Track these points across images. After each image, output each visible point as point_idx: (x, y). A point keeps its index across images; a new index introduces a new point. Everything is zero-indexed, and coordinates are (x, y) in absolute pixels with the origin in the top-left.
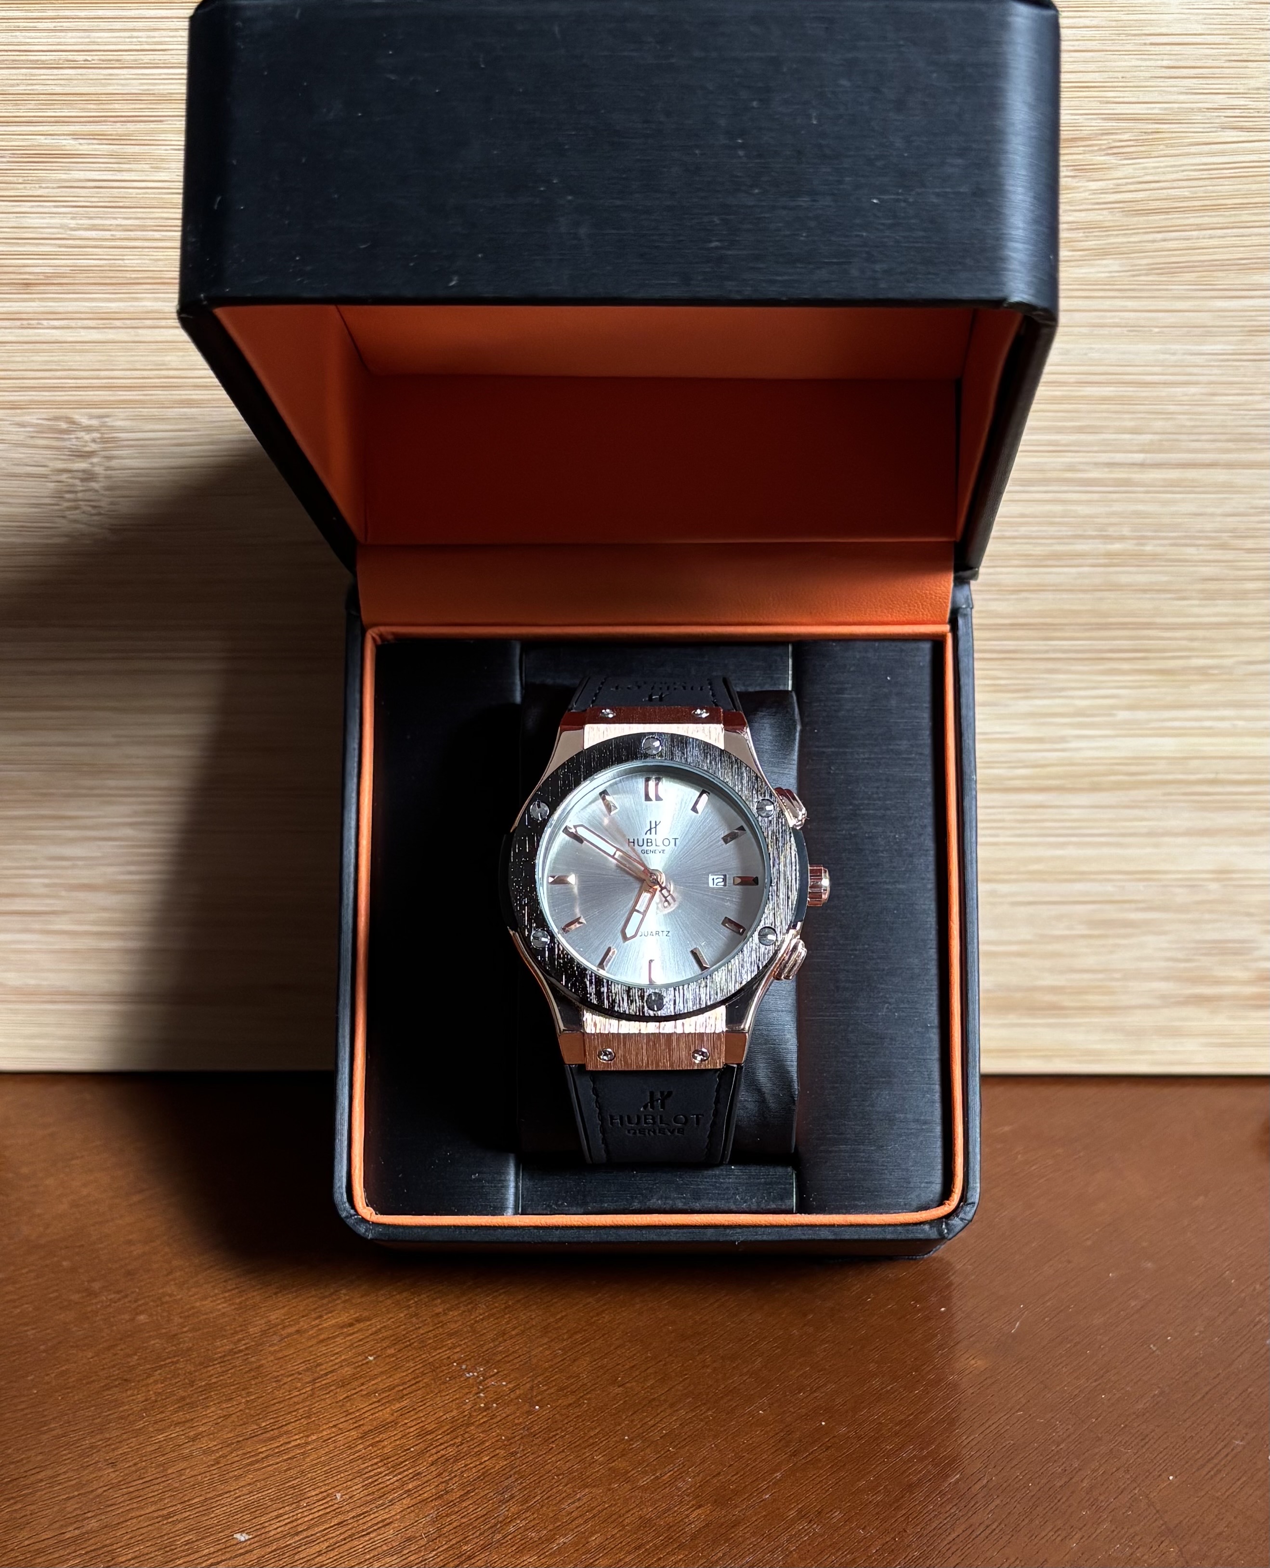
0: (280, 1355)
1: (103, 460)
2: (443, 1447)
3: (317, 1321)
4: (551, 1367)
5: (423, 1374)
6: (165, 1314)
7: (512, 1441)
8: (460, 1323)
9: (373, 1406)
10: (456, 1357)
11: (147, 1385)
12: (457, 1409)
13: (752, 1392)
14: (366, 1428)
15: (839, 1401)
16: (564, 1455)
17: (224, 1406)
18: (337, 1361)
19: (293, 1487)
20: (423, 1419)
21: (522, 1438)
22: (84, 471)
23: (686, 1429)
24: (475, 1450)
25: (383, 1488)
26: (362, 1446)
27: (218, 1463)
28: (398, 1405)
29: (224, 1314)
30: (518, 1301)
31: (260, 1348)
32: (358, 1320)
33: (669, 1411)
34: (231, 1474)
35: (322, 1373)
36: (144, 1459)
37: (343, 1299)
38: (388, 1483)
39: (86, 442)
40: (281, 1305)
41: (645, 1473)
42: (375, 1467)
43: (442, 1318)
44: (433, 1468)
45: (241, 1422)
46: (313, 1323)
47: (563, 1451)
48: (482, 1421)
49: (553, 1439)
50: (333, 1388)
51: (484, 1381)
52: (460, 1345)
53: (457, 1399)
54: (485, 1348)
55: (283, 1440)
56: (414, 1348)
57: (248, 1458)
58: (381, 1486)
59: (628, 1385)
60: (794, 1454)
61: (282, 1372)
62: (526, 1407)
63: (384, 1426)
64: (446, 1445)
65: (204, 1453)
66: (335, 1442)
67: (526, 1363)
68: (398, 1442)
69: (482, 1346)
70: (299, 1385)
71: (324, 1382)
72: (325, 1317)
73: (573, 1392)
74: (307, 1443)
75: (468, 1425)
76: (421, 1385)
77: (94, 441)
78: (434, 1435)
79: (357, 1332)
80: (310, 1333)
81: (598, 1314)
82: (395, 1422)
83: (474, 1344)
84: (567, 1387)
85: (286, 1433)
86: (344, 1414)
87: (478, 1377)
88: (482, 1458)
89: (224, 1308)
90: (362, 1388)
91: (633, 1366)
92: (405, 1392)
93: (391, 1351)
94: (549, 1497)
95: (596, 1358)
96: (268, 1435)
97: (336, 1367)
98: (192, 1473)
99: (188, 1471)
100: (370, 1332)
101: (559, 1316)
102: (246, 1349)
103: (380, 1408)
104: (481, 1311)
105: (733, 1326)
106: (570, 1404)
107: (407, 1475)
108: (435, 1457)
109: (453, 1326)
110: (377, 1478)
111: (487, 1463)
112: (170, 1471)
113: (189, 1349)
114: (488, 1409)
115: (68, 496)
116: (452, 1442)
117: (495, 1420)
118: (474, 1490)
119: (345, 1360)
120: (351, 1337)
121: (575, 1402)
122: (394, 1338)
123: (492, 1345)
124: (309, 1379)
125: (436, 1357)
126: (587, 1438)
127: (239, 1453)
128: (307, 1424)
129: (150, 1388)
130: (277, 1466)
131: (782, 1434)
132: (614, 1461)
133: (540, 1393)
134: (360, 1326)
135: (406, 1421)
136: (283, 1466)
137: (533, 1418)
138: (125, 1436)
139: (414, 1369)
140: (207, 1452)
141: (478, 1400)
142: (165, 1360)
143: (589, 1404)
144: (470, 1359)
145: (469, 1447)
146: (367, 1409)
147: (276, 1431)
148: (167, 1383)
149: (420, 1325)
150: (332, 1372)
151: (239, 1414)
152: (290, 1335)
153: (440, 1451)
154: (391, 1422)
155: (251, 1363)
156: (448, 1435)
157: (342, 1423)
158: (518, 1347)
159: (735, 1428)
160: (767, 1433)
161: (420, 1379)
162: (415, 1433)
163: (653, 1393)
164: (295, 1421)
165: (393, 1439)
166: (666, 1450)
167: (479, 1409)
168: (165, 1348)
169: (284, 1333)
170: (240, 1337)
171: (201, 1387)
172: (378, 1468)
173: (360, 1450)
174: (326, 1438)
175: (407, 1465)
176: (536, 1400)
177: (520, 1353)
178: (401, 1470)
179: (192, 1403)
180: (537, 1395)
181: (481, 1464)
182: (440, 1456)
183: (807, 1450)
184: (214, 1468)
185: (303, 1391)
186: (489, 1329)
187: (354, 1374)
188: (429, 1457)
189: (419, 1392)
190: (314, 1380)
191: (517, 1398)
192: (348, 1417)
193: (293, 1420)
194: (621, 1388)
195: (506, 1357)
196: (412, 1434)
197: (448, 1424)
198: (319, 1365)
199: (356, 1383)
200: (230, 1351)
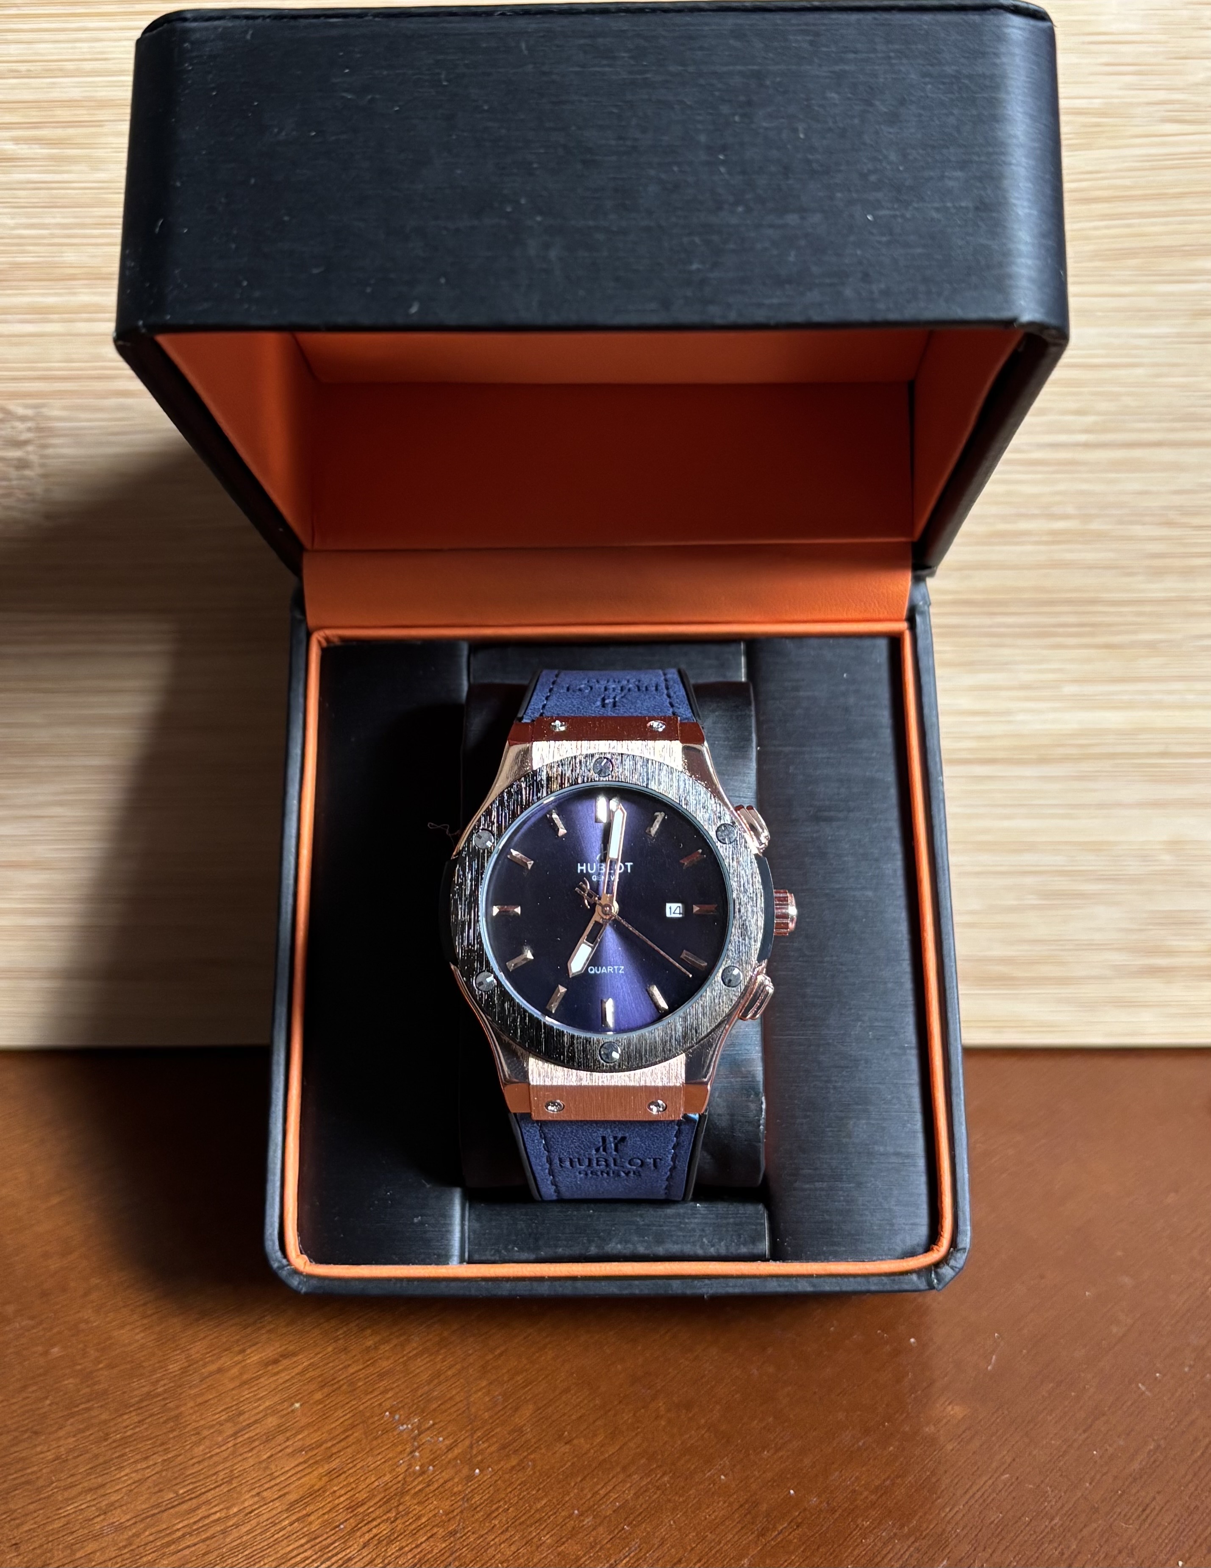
0: (199, 1400)
2: (375, 1523)
3: (240, 1357)
4: (491, 1417)
5: (353, 1426)
6: (81, 1346)
7: (451, 1515)
8: (391, 1361)
9: (300, 1468)
10: (388, 1404)
11: (59, 1438)
12: (390, 1473)
13: (711, 1450)
14: (293, 1497)
15: (807, 1461)
16: (508, 1535)
17: (139, 1466)
18: (261, 1408)
20: (353, 1486)
21: (462, 1512)
23: (641, 1500)
24: (411, 1528)
26: (287, 1522)
27: (131, 1544)
28: (326, 1467)
29: (141, 1346)
31: (179, 1390)
32: (284, 1356)
33: (620, 1476)
34: (145, 1559)
35: (244, 1424)
37: (268, 1328)
40: (202, 1335)
41: (598, 1559)
42: (301, 1550)
43: (372, 1354)
44: (365, 1552)
45: (157, 1489)
46: (236, 1359)
47: (507, 1529)
48: (417, 1489)
49: (495, 1514)
50: (257, 1443)
51: (419, 1434)
52: (392, 1389)
53: (390, 1459)
54: (420, 1393)
55: (201, 1513)
56: (345, 1394)
57: (163, 1537)
59: (576, 1441)
60: (762, 1534)
61: (202, 1422)
62: (465, 1471)
63: (313, 1494)
64: (379, 1521)
65: (117, 1529)
66: (258, 1516)
67: (463, 1413)
68: (326, 1516)
69: (416, 1390)
70: (220, 1439)
71: (246, 1436)
72: (248, 1351)
73: (516, 1451)
74: (228, 1517)
75: (403, 1494)
76: (351, 1440)
78: (366, 1507)
79: (283, 1370)
80: (233, 1371)
81: (539, 1350)
82: (323, 1489)
83: (407, 1388)
84: (509, 1444)
85: (208, 1502)
86: (269, 1478)
87: (412, 1430)
88: (417, 1539)
89: (142, 1338)
90: (288, 1443)
91: (579, 1418)
92: (334, 1450)
93: (318, 1396)
95: (539, 1406)
96: (185, 1507)
97: (260, 1416)
98: (102, 1559)
100: (297, 1370)
101: (497, 1352)
102: (165, 1391)
103: (307, 1471)
104: (415, 1345)
105: (686, 1363)
106: (513, 1467)
107: (337, 1561)
108: (367, 1537)
111: (424, 1545)
112: (78, 1555)
113: (105, 1392)
114: (424, 1473)
116: (385, 1517)
117: (432, 1488)
119: (269, 1407)
120: (275, 1378)
121: (518, 1464)
122: (320, 1379)
123: (426, 1388)
124: (230, 1432)
125: (366, 1405)
126: (533, 1511)
127: (153, 1530)
128: (228, 1491)
129: (61, 1443)
130: (193, 1549)
131: (747, 1506)
132: (564, 1543)
133: (480, 1452)
134: (285, 1362)
135: (335, 1488)
136: (202, 1547)
137: (473, 1484)
138: (31, 1507)
139: (341, 1420)
140: (120, 1528)
141: (413, 1461)
142: (77, 1406)
143: (534, 1467)
144: (403, 1407)
145: (404, 1523)
146: (293, 1472)
147: (194, 1501)
148: (79, 1436)
149: (350, 1363)
150: (255, 1422)
151: (154, 1478)
152: (211, 1374)
153: (371, 1530)
154: (319, 1490)
155: (171, 1409)
156: (380, 1507)
157: (266, 1490)
158: (454, 1392)
159: (694, 1498)
160: (731, 1504)
161: (350, 1432)
162: (345, 1504)
163: (602, 1453)
164: (215, 1488)
165: (321, 1512)
166: (620, 1528)
167: (414, 1472)
168: (78, 1391)
169: (205, 1371)
170: (159, 1375)
171: (114, 1441)
172: (305, 1551)
173: (284, 1528)
174: (247, 1511)
175: (335, 1548)
176: (475, 1461)
177: (458, 1399)
178: (330, 1554)
179: (105, 1462)
180: (476, 1456)
181: (417, 1546)
182: (372, 1536)
183: (775, 1528)
184: (126, 1550)
185: (224, 1448)
186: (422, 1368)
187: (279, 1426)
188: (360, 1537)
189: (348, 1450)
190: (235, 1433)
191: (455, 1459)
192: (273, 1483)
193: (212, 1486)
194: (568, 1446)
195: (441, 1404)
196: (341, 1506)
197: (380, 1493)
198: (241, 1414)
199: (281, 1438)
200: (148, 1393)
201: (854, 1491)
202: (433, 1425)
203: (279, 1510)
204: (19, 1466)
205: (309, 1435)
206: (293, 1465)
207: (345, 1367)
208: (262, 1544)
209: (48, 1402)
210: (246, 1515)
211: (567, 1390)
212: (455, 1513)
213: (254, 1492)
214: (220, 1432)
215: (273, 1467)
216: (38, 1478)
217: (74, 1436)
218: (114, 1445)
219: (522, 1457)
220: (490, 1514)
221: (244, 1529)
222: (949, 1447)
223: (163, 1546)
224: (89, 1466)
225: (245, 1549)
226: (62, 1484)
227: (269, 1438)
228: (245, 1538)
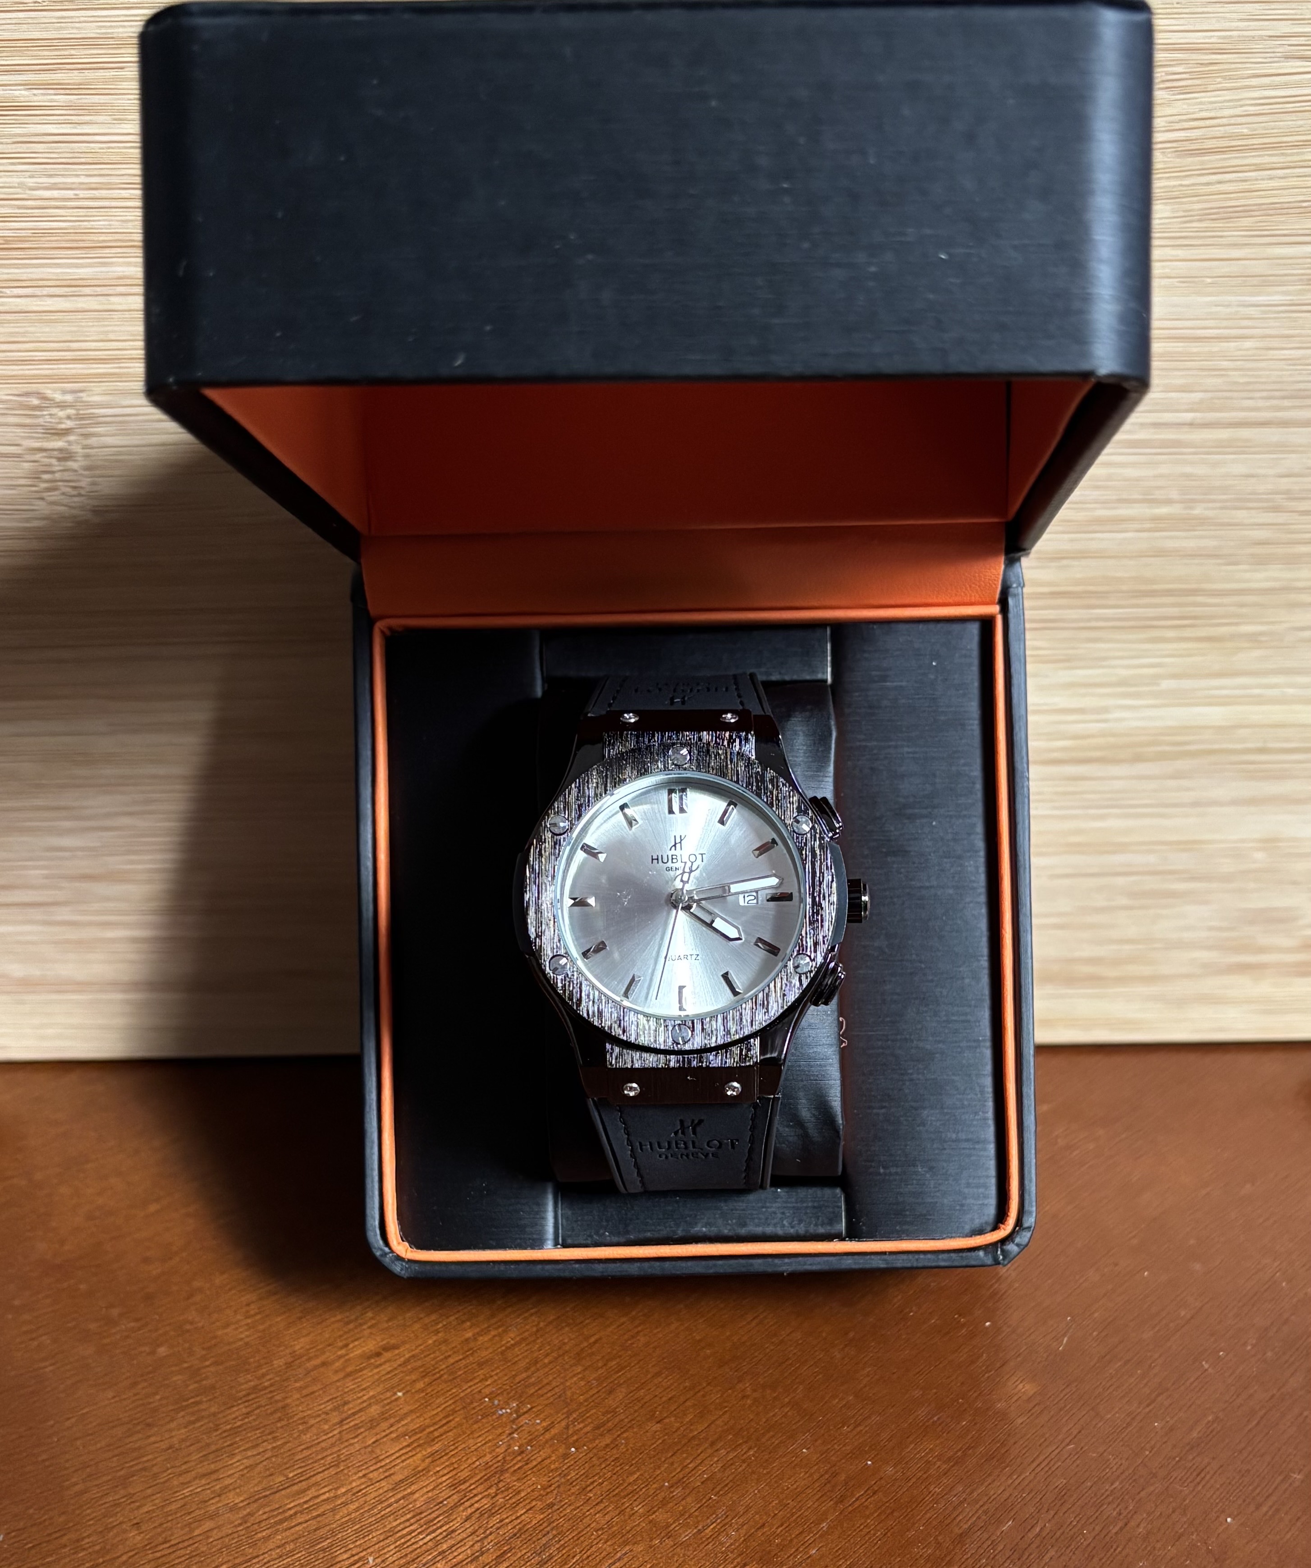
0: (305, 1392)
1: (81, 438)
2: (477, 1499)
3: (343, 1352)
4: (586, 1400)
5: (454, 1411)
6: (187, 1345)
7: (548, 1490)
8: (490, 1350)
9: (404, 1451)
10: (487, 1391)
11: (171, 1430)
12: (490, 1453)
13: (794, 1427)
14: (397, 1478)
15: (884, 1435)
16: (603, 1505)
18: (365, 1398)
19: (323, 1550)
20: (456, 1466)
21: (559, 1486)
22: (60, 450)
23: (728, 1472)
24: (511, 1502)
25: (416, 1549)
26: (393, 1500)
27: (246, 1522)
28: (429, 1450)
29: (247, 1344)
30: (550, 1323)
31: (285, 1384)
32: (386, 1349)
33: (709, 1451)
34: (260, 1535)
35: (350, 1412)
36: (170, 1518)
37: (369, 1324)
38: (421, 1543)
39: (61, 418)
40: (305, 1332)
41: (686, 1525)
42: (408, 1524)
43: (472, 1345)
44: (467, 1524)
45: (268, 1473)
46: (339, 1353)
47: (601, 1501)
48: (516, 1467)
49: (591, 1487)
50: (362, 1430)
51: (518, 1417)
52: (491, 1376)
53: (490, 1441)
54: (518, 1379)
55: (312, 1493)
56: (446, 1382)
57: (277, 1515)
58: (415, 1546)
59: (667, 1420)
60: (842, 1499)
61: (309, 1412)
62: (561, 1450)
63: (417, 1475)
64: (480, 1496)
65: (231, 1510)
66: (365, 1495)
67: (560, 1397)
68: (430, 1494)
69: (515, 1376)
70: (326, 1427)
71: (352, 1424)
72: (351, 1346)
73: (609, 1431)
74: (336, 1497)
75: (502, 1472)
76: (452, 1424)
77: (69, 417)
78: (467, 1484)
79: (385, 1362)
80: (337, 1364)
81: (633, 1337)
82: (427, 1470)
83: (506, 1375)
84: (604, 1424)
85: (316, 1484)
86: (374, 1461)
87: (511, 1414)
88: (517, 1511)
89: (247, 1336)
90: (392, 1429)
91: (670, 1399)
92: (436, 1434)
93: (420, 1385)
94: (588, 1557)
95: (632, 1389)
96: (295, 1488)
97: (365, 1405)
98: (220, 1535)
99: (215, 1531)
100: (399, 1362)
101: (592, 1340)
102: (271, 1385)
103: (410, 1454)
104: (512, 1335)
105: (772, 1348)
106: (607, 1445)
107: (441, 1533)
108: (470, 1511)
109: (484, 1353)
110: (409, 1537)
111: (523, 1517)
112: (196, 1533)
113: (213, 1387)
114: (522, 1452)
115: (46, 477)
116: (486, 1493)
117: (530, 1466)
118: (510, 1550)
119: (373, 1397)
120: (377, 1370)
121: (612, 1442)
122: (422, 1370)
123: (524, 1375)
124: (336, 1420)
125: (467, 1392)
126: (626, 1485)
127: (267, 1509)
128: (336, 1473)
129: (173, 1434)
130: (305, 1525)
131: (827, 1476)
132: (654, 1512)
133: (575, 1433)
134: (388, 1355)
135: (438, 1469)
136: (313, 1524)
137: (569, 1462)
138: (149, 1491)
139: (443, 1406)
140: (234, 1509)
141: (511, 1442)
142: (187, 1400)
143: (627, 1444)
144: (502, 1393)
145: (504, 1498)
146: (397, 1455)
147: (304, 1483)
148: (191, 1427)
149: (449, 1353)
150: (360, 1410)
151: (265, 1463)
152: (316, 1368)
153: (473, 1505)
154: (423, 1470)
155: (277, 1402)
156: (482, 1484)
157: (372, 1472)
158: (551, 1378)
159: (778, 1470)
160: (811, 1475)
161: (451, 1418)
162: (448, 1482)
163: (691, 1431)
164: (323, 1471)
165: (425, 1490)
166: (707, 1497)
167: (514, 1452)
168: (187, 1386)
169: (309, 1365)
170: (264, 1370)
171: (225, 1431)
172: (411, 1525)
173: (390, 1505)
174: (355, 1491)
175: (439, 1522)
176: (571, 1440)
177: (554, 1384)
178: (435, 1527)
179: (217, 1450)
180: (572, 1435)
181: (517, 1518)
182: (473, 1510)
183: (852, 1495)
184: (241, 1528)
185: (331, 1435)
186: (520, 1357)
187: (383, 1413)
188: (463, 1511)
189: (450, 1434)
190: (342, 1421)
191: (552, 1439)
192: (379, 1465)
193: (320, 1470)
194: (658, 1425)
195: (539, 1389)
196: (444, 1484)
197: (481, 1471)
198: (346, 1403)
199: (384, 1425)
200: (255, 1387)
201: (928, 1462)
202: (532, 1408)
203: (385, 1489)
204: (135, 1454)
205: (412, 1420)
206: (397, 1449)
207: (446, 1358)
208: (370, 1520)
209: (158, 1397)
210: (354, 1494)
211: (658, 1374)
212: (552, 1488)
213: (360, 1474)
214: (326, 1421)
215: (378, 1451)
216: (153, 1466)
217: (185, 1427)
218: (224, 1435)
219: (615, 1436)
220: (587, 1487)
221: (352, 1507)
222: (1020, 1421)
223: (276, 1523)
224: (201, 1454)
225: (354, 1524)
226: (177, 1470)
227: (373, 1424)
228: (353, 1515)
